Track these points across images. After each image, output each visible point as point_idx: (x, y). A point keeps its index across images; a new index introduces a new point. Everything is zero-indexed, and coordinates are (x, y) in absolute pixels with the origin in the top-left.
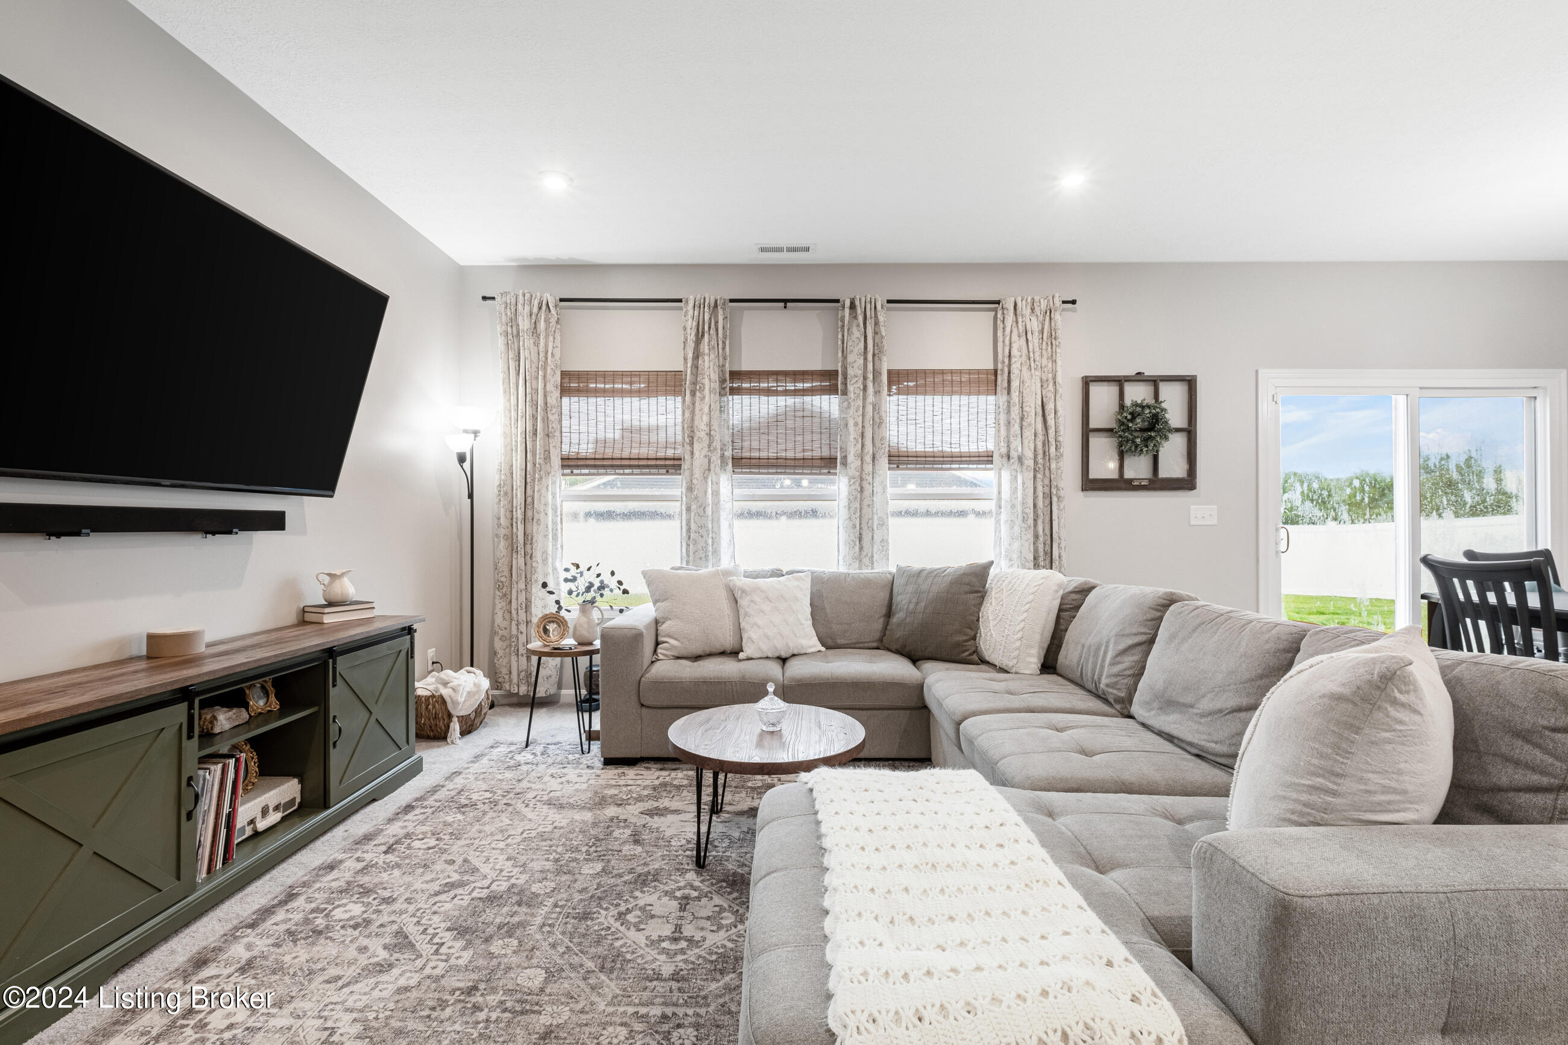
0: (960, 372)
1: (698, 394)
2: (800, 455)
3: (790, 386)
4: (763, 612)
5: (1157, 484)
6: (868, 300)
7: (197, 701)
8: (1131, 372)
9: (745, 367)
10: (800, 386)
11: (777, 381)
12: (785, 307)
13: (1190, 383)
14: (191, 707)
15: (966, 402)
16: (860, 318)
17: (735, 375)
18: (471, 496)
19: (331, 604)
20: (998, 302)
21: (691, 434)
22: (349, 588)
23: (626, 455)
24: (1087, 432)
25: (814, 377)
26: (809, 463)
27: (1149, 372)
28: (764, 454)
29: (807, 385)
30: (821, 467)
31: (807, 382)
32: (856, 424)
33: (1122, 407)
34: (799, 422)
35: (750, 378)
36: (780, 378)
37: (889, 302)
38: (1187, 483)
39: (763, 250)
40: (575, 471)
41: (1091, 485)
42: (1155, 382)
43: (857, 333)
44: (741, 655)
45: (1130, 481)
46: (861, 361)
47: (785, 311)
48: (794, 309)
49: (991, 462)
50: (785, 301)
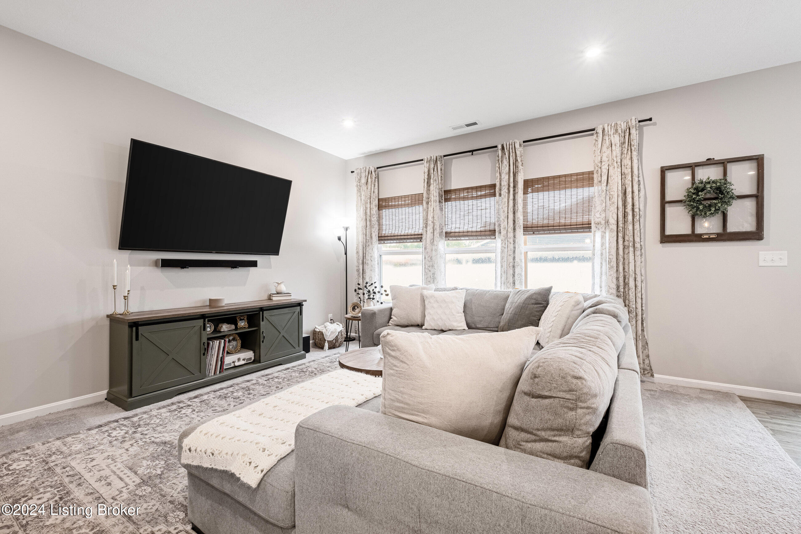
0: (571, 175)
1: (430, 203)
3: (475, 194)
4: (433, 307)
5: (725, 236)
6: (511, 143)
7: (206, 320)
8: (702, 159)
9: (453, 187)
10: (479, 193)
11: (468, 192)
12: (472, 154)
13: (759, 160)
14: (204, 321)
15: (575, 193)
16: (507, 154)
17: (447, 192)
18: (346, 254)
19: (278, 293)
20: (593, 130)
21: (426, 222)
22: (283, 288)
23: (403, 233)
24: (664, 203)
25: (486, 188)
26: (483, 233)
27: (718, 157)
28: (461, 230)
29: (483, 193)
30: (489, 235)
31: (483, 192)
33: (693, 183)
34: (479, 212)
35: (455, 193)
36: (469, 191)
37: (524, 142)
38: (756, 235)
39: (454, 129)
40: (385, 242)
41: (666, 239)
42: (724, 163)
43: (505, 162)
44: (424, 327)
45: (701, 235)
47: (473, 156)
48: (476, 154)
49: (590, 228)
50: (472, 151)
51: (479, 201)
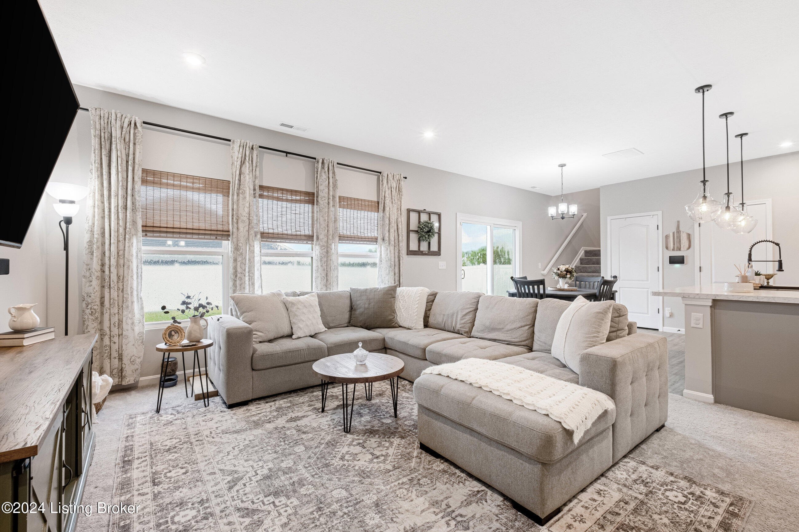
0: (365, 200)
1: (241, 195)
2: (294, 233)
3: (289, 197)
4: (303, 313)
5: (430, 253)
6: (330, 161)
8: (422, 209)
9: (267, 184)
10: (294, 197)
11: (282, 193)
12: (287, 156)
13: (439, 215)
15: (367, 214)
16: (326, 169)
17: (261, 187)
18: (66, 248)
20: (380, 173)
21: (237, 218)
24: (409, 231)
25: (301, 194)
26: (299, 237)
27: (428, 210)
28: (276, 231)
29: (298, 198)
30: (305, 240)
31: (298, 196)
32: (325, 220)
33: (419, 222)
34: (293, 216)
35: (268, 190)
36: (284, 192)
37: (339, 164)
38: (438, 253)
39: (282, 125)
41: (410, 253)
42: (429, 214)
43: (324, 176)
44: (294, 337)
45: (422, 252)
46: (327, 190)
47: (286, 158)
48: (291, 158)
49: (377, 242)
50: (287, 153)
51: (293, 205)
